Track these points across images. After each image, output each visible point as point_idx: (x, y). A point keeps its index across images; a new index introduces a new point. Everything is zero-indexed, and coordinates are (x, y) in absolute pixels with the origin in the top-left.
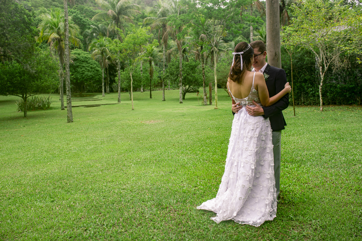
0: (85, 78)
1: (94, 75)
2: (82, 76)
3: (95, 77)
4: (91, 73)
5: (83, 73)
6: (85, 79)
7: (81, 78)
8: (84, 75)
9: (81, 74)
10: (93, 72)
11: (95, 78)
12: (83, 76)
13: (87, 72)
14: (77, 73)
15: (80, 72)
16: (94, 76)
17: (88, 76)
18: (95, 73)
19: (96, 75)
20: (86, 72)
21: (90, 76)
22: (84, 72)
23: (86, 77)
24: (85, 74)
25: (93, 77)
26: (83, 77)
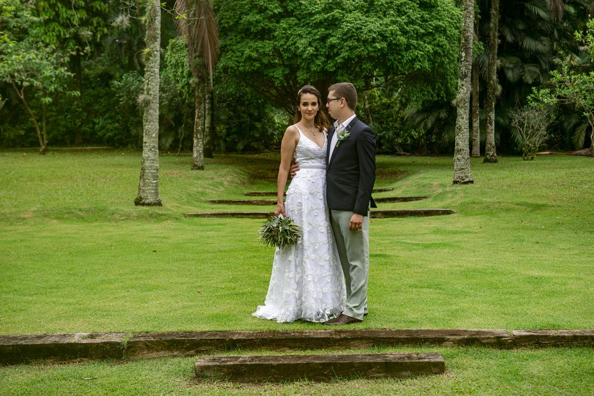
0: (344, 54)
1: (404, 33)
2: (324, 39)
3: (408, 47)
4: (387, 20)
5: (333, 23)
6: (339, 60)
7: (315, 56)
8: (339, 33)
9: (318, 25)
10: (400, 13)
11: (408, 56)
12: (333, 40)
13: (357, 14)
14: (292, 20)
15: (311, 15)
16: (403, 39)
17: (365, 42)
18: (412, 22)
19: (419, 36)
20: (350, 17)
21: (374, 40)
22: (336, 13)
23: (352, 49)
24: (345, 27)
25: (394, 48)
26: (333, 46)
